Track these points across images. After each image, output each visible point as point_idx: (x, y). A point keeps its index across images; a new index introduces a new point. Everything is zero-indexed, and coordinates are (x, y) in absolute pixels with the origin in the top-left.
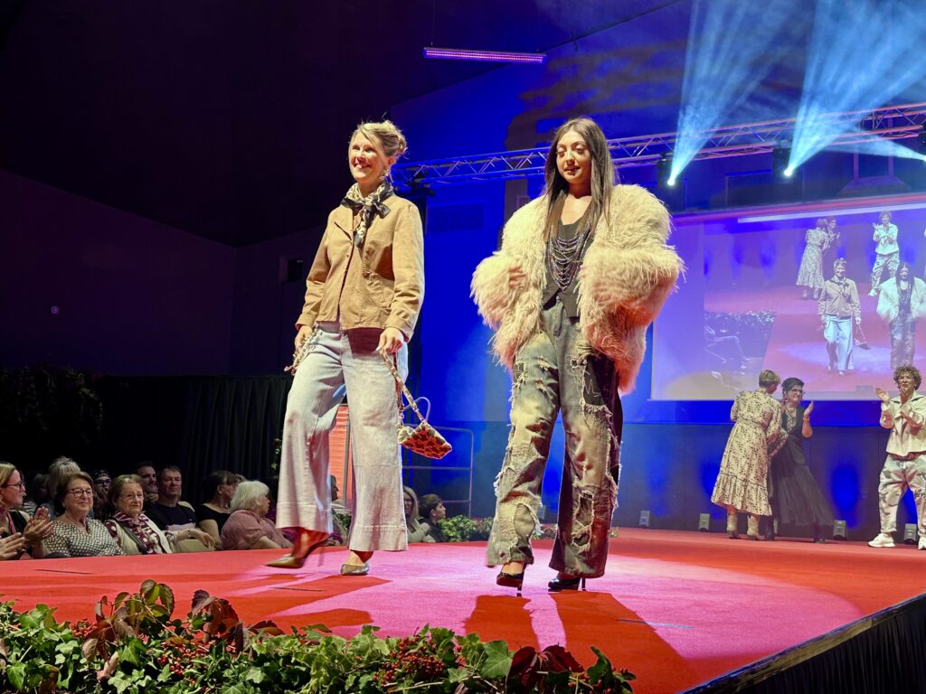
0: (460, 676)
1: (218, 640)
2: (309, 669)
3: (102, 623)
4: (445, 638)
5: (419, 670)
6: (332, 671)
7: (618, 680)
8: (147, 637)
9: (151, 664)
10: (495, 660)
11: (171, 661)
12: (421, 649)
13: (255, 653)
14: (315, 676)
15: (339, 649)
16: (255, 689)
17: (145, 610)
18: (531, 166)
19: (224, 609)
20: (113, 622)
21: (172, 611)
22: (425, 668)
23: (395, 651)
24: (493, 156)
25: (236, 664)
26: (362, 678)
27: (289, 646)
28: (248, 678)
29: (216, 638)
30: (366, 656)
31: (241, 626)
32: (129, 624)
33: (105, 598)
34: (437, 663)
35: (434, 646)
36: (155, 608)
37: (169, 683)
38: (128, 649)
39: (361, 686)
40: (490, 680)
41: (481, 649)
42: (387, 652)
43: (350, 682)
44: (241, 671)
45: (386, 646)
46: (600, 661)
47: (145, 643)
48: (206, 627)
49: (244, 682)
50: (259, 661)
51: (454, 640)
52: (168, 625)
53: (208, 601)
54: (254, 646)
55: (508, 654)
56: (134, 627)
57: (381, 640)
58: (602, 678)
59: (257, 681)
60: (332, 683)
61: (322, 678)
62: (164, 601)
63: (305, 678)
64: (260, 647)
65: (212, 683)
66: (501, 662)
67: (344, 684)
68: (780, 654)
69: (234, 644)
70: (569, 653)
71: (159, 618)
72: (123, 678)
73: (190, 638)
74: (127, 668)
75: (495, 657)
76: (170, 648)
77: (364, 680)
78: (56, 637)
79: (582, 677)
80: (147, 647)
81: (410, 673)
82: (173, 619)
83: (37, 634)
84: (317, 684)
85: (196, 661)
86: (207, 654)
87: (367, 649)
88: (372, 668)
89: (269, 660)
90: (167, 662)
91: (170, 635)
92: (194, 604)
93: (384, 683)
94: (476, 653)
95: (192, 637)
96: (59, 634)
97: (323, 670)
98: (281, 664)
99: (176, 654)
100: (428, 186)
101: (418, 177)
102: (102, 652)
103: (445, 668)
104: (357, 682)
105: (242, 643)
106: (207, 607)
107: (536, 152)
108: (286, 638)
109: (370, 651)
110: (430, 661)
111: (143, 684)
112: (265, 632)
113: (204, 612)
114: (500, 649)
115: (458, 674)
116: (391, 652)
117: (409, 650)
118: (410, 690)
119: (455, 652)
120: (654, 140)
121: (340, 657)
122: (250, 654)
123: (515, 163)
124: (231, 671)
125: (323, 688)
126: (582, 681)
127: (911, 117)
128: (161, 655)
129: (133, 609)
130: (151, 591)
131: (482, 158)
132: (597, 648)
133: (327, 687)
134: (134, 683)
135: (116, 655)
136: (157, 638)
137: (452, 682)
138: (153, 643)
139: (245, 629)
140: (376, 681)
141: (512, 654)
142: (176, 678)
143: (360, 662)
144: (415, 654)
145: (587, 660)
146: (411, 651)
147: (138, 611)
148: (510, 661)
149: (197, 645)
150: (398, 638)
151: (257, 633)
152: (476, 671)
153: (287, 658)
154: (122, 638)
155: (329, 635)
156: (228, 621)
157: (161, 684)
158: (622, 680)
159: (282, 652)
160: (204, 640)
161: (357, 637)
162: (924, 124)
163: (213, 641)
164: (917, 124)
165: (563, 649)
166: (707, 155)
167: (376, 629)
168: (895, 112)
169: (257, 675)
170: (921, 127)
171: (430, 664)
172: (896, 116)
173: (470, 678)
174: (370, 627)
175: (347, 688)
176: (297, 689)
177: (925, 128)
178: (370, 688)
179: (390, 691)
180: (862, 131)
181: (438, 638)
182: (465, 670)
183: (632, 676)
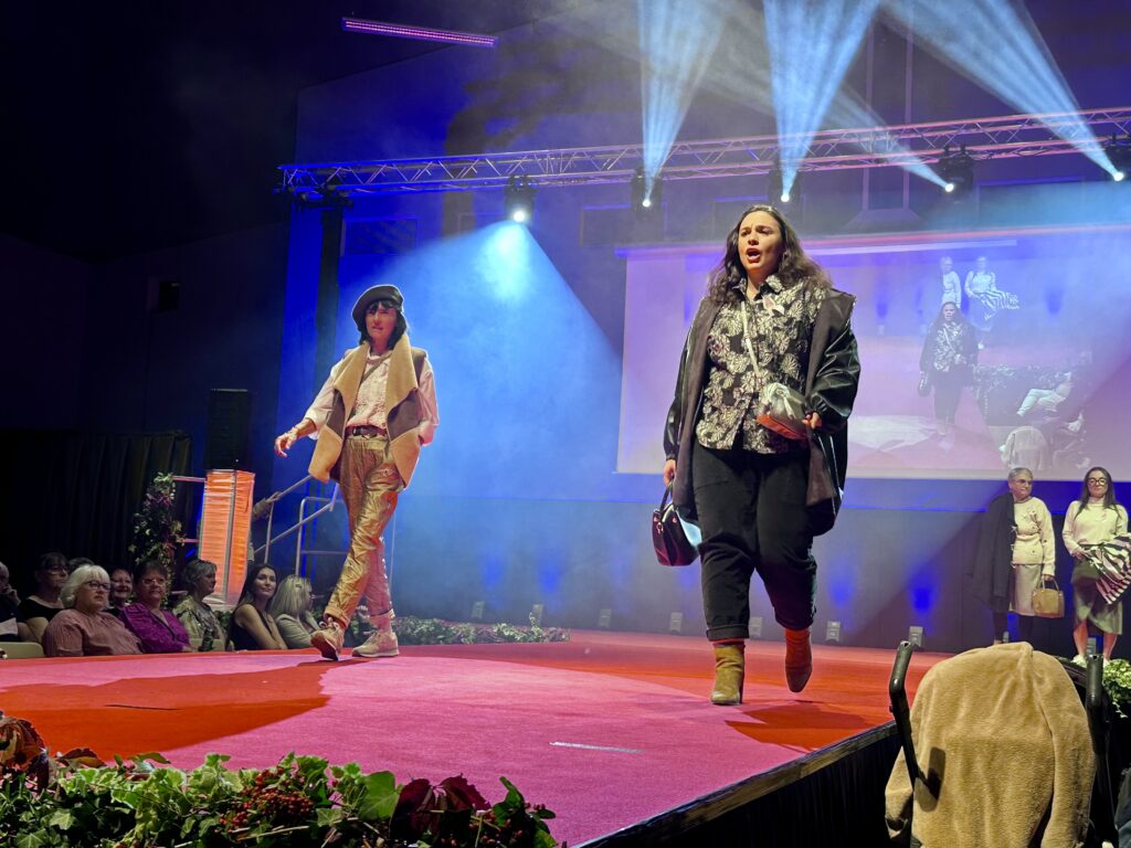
0: (332, 818)
1: (16, 774)
2: (133, 812)
4: (315, 768)
5: (279, 811)
6: (164, 814)
7: (532, 820)
10: (377, 797)
12: (283, 783)
13: (62, 790)
14: (141, 821)
15: (176, 785)
16: (62, 838)
18: (477, 176)
19: (23, 732)
22: (286, 807)
23: (249, 787)
24: (429, 161)
25: (37, 804)
26: (203, 822)
27: (108, 779)
28: (53, 823)
29: (11, 771)
30: (210, 795)
31: (46, 756)
34: (303, 801)
35: (301, 780)
39: (201, 833)
40: (371, 823)
41: (360, 784)
42: (239, 788)
43: (187, 828)
44: (43, 813)
45: (239, 780)
46: (511, 796)
49: (48, 829)
50: (67, 801)
51: (327, 772)
53: (2, 722)
54: (61, 781)
55: (394, 789)
57: (233, 773)
59: (65, 826)
60: (162, 829)
61: (151, 823)
63: (129, 822)
64: (71, 783)
66: (385, 799)
67: (179, 831)
69: (36, 779)
70: (473, 786)
75: (377, 792)
77: (205, 824)
79: (487, 816)
81: (267, 815)
84: (144, 831)
87: (213, 785)
88: (223, 808)
89: (82, 799)
93: (233, 829)
94: (355, 788)
97: (152, 812)
98: (97, 806)
100: (346, 195)
101: (332, 182)
103: (313, 808)
104: (196, 827)
105: (47, 778)
107: (482, 160)
108: (104, 772)
109: (216, 787)
110: (293, 799)
112: (78, 763)
114: (385, 784)
115: (330, 815)
116: (245, 788)
117: (267, 785)
118: (265, 837)
119: (329, 787)
120: (629, 151)
121: (177, 796)
122: (57, 793)
123: (456, 172)
124: (30, 815)
125: (150, 836)
126: (487, 821)
127: (932, 138)
131: (414, 163)
132: (508, 779)
133: (157, 834)
137: (320, 825)
139: (52, 760)
140: (222, 825)
141: (399, 790)
143: (203, 801)
144: (275, 789)
145: (495, 795)
146: (271, 787)
148: (396, 797)
150: (255, 770)
151: (67, 764)
152: (353, 811)
153: (105, 797)
156: (30, 748)
158: (538, 819)
159: (97, 790)
161: (199, 769)
162: (946, 148)
163: (8, 776)
164: (939, 147)
165: (465, 780)
166: (691, 173)
167: (225, 758)
168: (913, 131)
169: (64, 820)
170: (942, 150)
171: (293, 803)
172: (913, 136)
173: (345, 820)
174: (217, 757)
175: (183, 836)
176: (117, 837)
177: (947, 153)
178: (213, 834)
179: (240, 838)
180: (873, 153)
181: (306, 769)
182: (339, 809)
183: (550, 814)
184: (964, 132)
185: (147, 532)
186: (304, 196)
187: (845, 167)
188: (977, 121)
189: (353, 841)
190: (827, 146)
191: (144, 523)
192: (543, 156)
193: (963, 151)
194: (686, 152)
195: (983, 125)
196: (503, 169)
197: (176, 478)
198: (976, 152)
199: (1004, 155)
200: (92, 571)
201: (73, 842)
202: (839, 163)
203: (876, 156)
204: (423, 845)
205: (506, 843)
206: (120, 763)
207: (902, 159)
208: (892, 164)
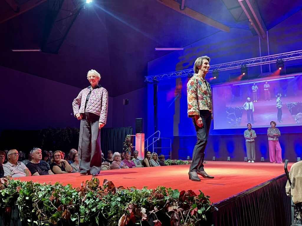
0: (167, 198)
1: (110, 191)
2: (131, 197)
3: (83, 188)
4: (164, 189)
5: (157, 197)
6: (137, 198)
7: (206, 198)
8: (93, 191)
9: (94, 197)
11: (99, 196)
12: (158, 192)
13: (118, 194)
14: (133, 199)
15: (138, 192)
16: (119, 202)
17: (93, 184)
18: (182, 74)
19: (111, 183)
20: (85, 187)
21: (99, 184)
22: (159, 196)
23: (152, 192)
24: (172, 73)
25: (114, 196)
27: (126, 191)
28: (117, 200)
30: (145, 194)
31: (115, 187)
32: (89, 188)
33: (83, 182)
34: (162, 195)
35: (161, 191)
36: (95, 184)
37: (99, 202)
38: (89, 194)
39: (144, 201)
40: (175, 199)
41: (172, 191)
42: (150, 193)
43: (141, 200)
44: (115, 198)
45: (150, 191)
46: (201, 193)
48: (107, 188)
50: (120, 196)
51: (166, 189)
52: (98, 188)
53: (107, 182)
54: (118, 192)
56: (90, 188)
57: (148, 190)
58: (202, 198)
60: (137, 201)
62: (97, 182)
63: (131, 199)
64: (120, 192)
65: (109, 201)
66: (177, 194)
67: (140, 201)
68: (247, 190)
69: (113, 192)
71: (96, 186)
72: (88, 201)
73: (103, 191)
74: (89, 198)
75: (175, 193)
76: (99, 193)
77: (144, 199)
78: (72, 191)
79: (197, 197)
80: (94, 193)
81: (155, 197)
82: (99, 186)
83: (68, 191)
84: (133, 201)
85: (105, 196)
86: (107, 194)
88: (147, 197)
89: (122, 195)
91: (99, 190)
92: (104, 183)
93: (149, 200)
94: (171, 192)
96: (73, 191)
97: (135, 197)
99: (100, 194)
100: (157, 81)
101: (155, 78)
102: (83, 195)
103: (164, 196)
104: (143, 200)
105: (115, 192)
106: (107, 183)
107: (183, 71)
108: (126, 190)
109: (146, 192)
112: (121, 189)
113: (106, 184)
114: (177, 191)
117: (155, 192)
118: (155, 202)
119: (166, 192)
121: (139, 194)
123: (178, 74)
124: (113, 198)
125: (135, 202)
126: (197, 198)
127: (274, 58)
128: (97, 195)
129: (90, 184)
130: (94, 180)
131: (170, 73)
132: (200, 190)
134: (90, 202)
135: (86, 195)
136: (96, 191)
137: (165, 199)
138: (95, 192)
139: (116, 188)
140: (147, 200)
141: (180, 192)
142: (100, 200)
143: (143, 195)
145: (198, 193)
147: (91, 184)
148: (179, 194)
149: (105, 192)
150: (152, 189)
151: (119, 189)
153: (126, 195)
154: (87, 191)
155: (136, 189)
156: (112, 187)
157: (97, 202)
158: (207, 198)
159: (125, 193)
160: (107, 191)
161: (142, 189)
162: (278, 59)
164: (276, 59)
165: (192, 191)
166: (224, 69)
167: (146, 187)
168: (270, 57)
169: (119, 199)
170: (277, 60)
171: (160, 195)
172: (270, 58)
173: (170, 198)
175: (140, 202)
176: (129, 202)
177: (278, 60)
178: (146, 202)
179: (151, 202)
180: (262, 62)
181: (162, 189)
182: (168, 196)
183: (209, 197)
184: (281, 56)
185: (126, 146)
186: (150, 82)
187: (256, 65)
188: (283, 54)
189: (172, 202)
190: (252, 61)
191: (125, 144)
193: (281, 60)
194: (223, 65)
195: (285, 54)
196: (187, 73)
197: (130, 135)
198: (284, 60)
199: (290, 60)
200: (117, 153)
201: (121, 203)
202: (255, 64)
203: (263, 62)
204: (185, 203)
205: (201, 203)
206: (128, 188)
207: (268, 62)
208: (266, 64)
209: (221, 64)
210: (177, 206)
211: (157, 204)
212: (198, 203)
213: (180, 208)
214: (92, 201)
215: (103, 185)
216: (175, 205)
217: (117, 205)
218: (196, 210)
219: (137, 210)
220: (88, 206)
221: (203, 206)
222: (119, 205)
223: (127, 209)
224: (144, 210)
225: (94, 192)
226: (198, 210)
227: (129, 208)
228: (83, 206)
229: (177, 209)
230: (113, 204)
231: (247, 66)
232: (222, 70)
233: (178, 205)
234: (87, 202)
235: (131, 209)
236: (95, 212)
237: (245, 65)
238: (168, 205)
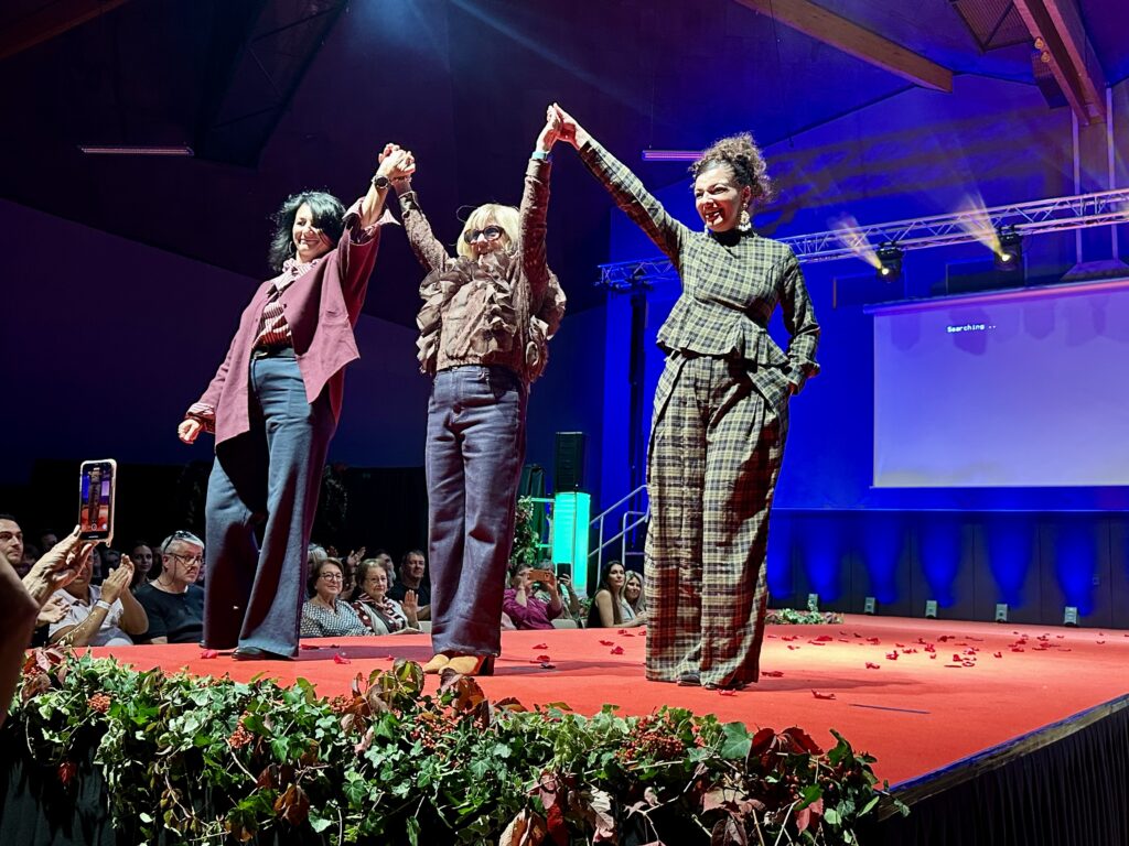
0: (700, 756)
1: (466, 717)
2: (553, 745)
3: (358, 698)
4: (684, 718)
5: (659, 750)
6: (575, 749)
7: (859, 764)
8: (400, 713)
9: (404, 737)
10: (734, 741)
11: (422, 735)
12: (661, 728)
13: (500, 729)
14: (558, 753)
15: (581, 728)
16: (503, 764)
17: (398, 686)
19: (469, 686)
20: (368, 698)
21: (422, 688)
22: (664, 747)
23: (634, 730)
25: (483, 739)
26: (603, 756)
27: (533, 722)
28: (496, 753)
29: (463, 714)
30: (607, 735)
31: (486, 703)
32: (383, 700)
33: (360, 674)
34: (677, 742)
35: (673, 726)
36: (407, 684)
37: (422, 757)
38: (383, 725)
39: (603, 763)
40: (730, 761)
41: (719, 730)
42: (626, 731)
43: (592, 759)
44: (487, 746)
45: (626, 725)
46: (840, 744)
47: (398, 717)
48: (454, 703)
49: (492, 757)
50: (505, 737)
51: (692, 720)
52: (419, 701)
53: (456, 678)
54: (501, 722)
55: (747, 735)
56: (388, 702)
57: (621, 719)
58: (843, 761)
59: (505, 756)
60: (574, 760)
61: (565, 754)
62: (414, 677)
63: (550, 755)
64: (506, 723)
65: (461, 758)
66: (741, 744)
67: (586, 761)
69: (480, 719)
70: (808, 736)
71: (410, 694)
72: (378, 752)
73: (440, 713)
74: (382, 742)
75: (732, 738)
76: (422, 723)
77: (606, 757)
78: (316, 712)
79: (822, 759)
80: (400, 721)
81: (650, 751)
82: (423, 695)
83: (299, 709)
84: (560, 761)
85: (446, 736)
86: (456, 729)
87: (608, 727)
88: (617, 746)
89: (515, 736)
90: (419, 736)
91: (421, 710)
92: (443, 683)
93: (626, 761)
94: (715, 734)
95: (442, 713)
96: (319, 709)
97: (566, 747)
98: (526, 740)
99: (427, 728)
100: (648, 283)
101: (638, 274)
102: (359, 727)
103: (684, 748)
104: (598, 760)
105: (488, 720)
106: (454, 685)
108: (530, 715)
109: (610, 729)
110: (669, 740)
111: (397, 758)
112: (509, 709)
113: (452, 688)
114: (739, 731)
115: (698, 754)
116: (631, 731)
117: (648, 729)
118: (650, 768)
119: (694, 732)
120: (871, 231)
121: (582, 735)
122: (496, 730)
124: (478, 747)
125: (566, 764)
126: (822, 763)
128: (413, 730)
129: (386, 685)
130: (403, 669)
132: (836, 730)
133: (571, 763)
134: (389, 757)
135: (371, 729)
136: (408, 713)
137: (692, 761)
138: (405, 718)
139: (491, 706)
140: (616, 758)
141: (751, 736)
142: (428, 751)
143: (601, 740)
144: (655, 733)
145: (826, 743)
146: (651, 730)
147: (390, 687)
148: (750, 743)
149: (446, 721)
150: (637, 717)
151: (502, 710)
152: (715, 752)
153: (532, 734)
154: (376, 713)
155: (570, 713)
156: (475, 699)
157: (414, 758)
158: (863, 763)
159: (526, 728)
160: (453, 716)
161: (598, 716)
163: (461, 717)
165: (801, 731)
166: (926, 243)
167: (615, 707)
168: (1116, 196)
169: (503, 751)
171: (670, 744)
172: (1118, 200)
173: (710, 758)
174: (610, 706)
175: (589, 765)
176: (541, 764)
178: (612, 765)
179: (631, 769)
180: (1084, 215)
181: (677, 718)
182: (704, 750)
183: (873, 760)
186: (618, 286)
187: (1060, 229)
189: (718, 774)
190: (1043, 214)
192: (802, 240)
194: (921, 227)
197: (533, 499)
201: (510, 769)
202: (1053, 226)
203: (1087, 218)
204: (772, 780)
205: (839, 782)
206: (538, 709)
207: (1110, 219)
208: (1101, 224)
209: (915, 221)
210: (738, 790)
211: (658, 778)
212: (828, 783)
213: (750, 800)
214: (393, 752)
215: (439, 691)
216: (733, 786)
217: (495, 776)
218: (815, 811)
219: (574, 800)
220: (378, 776)
221: (846, 797)
222: (502, 776)
223: (536, 791)
224: (601, 800)
225: (402, 717)
226: (824, 811)
227: (543, 787)
228: (357, 771)
229: (738, 802)
230: (480, 767)
231: (1019, 229)
232: (914, 245)
233: (741, 786)
234: (375, 757)
235: (551, 792)
236: (404, 797)
237: (1013, 229)
238: (700, 782)
